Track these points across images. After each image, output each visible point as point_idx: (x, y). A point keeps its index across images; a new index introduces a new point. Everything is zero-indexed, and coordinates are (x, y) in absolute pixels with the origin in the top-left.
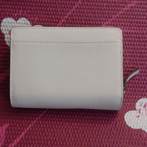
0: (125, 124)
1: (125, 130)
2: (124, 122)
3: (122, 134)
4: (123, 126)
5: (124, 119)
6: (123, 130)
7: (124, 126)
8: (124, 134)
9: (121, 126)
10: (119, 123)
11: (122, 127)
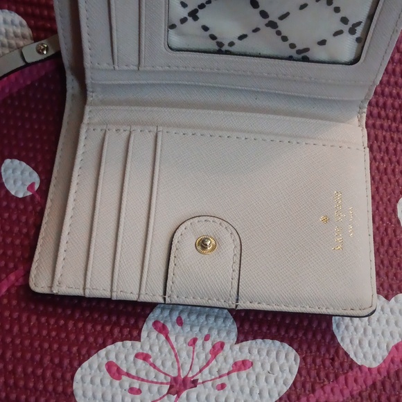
0: (398, 225)
1: (394, 242)
2: (393, 220)
3: (387, 252)
4: (390, 231)
5: (395, 211)
6: (390, 242)
7: (395, 231)
8: (391, 252)
9: (386, 230)
10: (381, 222)
11: (387, 234)
